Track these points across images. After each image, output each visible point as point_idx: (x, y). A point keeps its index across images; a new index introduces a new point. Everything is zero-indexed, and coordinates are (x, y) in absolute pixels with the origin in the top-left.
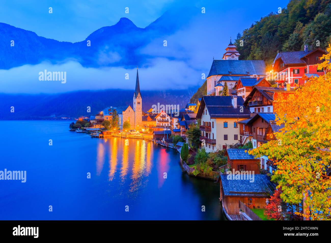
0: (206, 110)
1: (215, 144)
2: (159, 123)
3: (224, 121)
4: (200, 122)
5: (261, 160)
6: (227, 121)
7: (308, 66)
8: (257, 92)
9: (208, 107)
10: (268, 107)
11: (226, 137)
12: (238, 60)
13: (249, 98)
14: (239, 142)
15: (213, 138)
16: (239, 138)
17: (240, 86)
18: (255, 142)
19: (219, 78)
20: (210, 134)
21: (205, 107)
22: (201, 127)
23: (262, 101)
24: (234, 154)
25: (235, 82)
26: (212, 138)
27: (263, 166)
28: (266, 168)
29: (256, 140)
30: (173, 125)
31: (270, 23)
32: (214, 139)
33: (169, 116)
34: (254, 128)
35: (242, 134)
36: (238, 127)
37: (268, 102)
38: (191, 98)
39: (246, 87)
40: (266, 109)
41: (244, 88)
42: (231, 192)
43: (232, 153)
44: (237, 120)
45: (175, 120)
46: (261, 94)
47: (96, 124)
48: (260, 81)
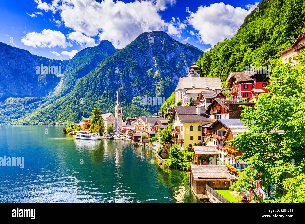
1: (184, 143)
2: (136, 127)
3: (191, 126)
4: (171, 126)
5: (219, 154)
7: (255, 83)
8: (216, 103)
10: (225, 114)
11: (192, 138)
12: (199, 76)
14: (202, 141)
16: (202, 139)
17: (202, 98)
20: (179, 135)
21: (176, 115)
22: (172, 130)
23: (220, 110)
24: (199, 150)
25: (198, 95)
26: (181, 139)
30: (148, 129)
33: (144, 121)
34: (214, 131)
35: (204, 135)
36: (201, 130)
37: (225, 111)
39: (207, 99)
40: (223, 116)
41: (205, 100)
42: (199, 178)
43: (197, 150)
44: (200, 125)
45: (150, 125)
46: (220, 104)
47: (85, 128)
48: (217, 94)
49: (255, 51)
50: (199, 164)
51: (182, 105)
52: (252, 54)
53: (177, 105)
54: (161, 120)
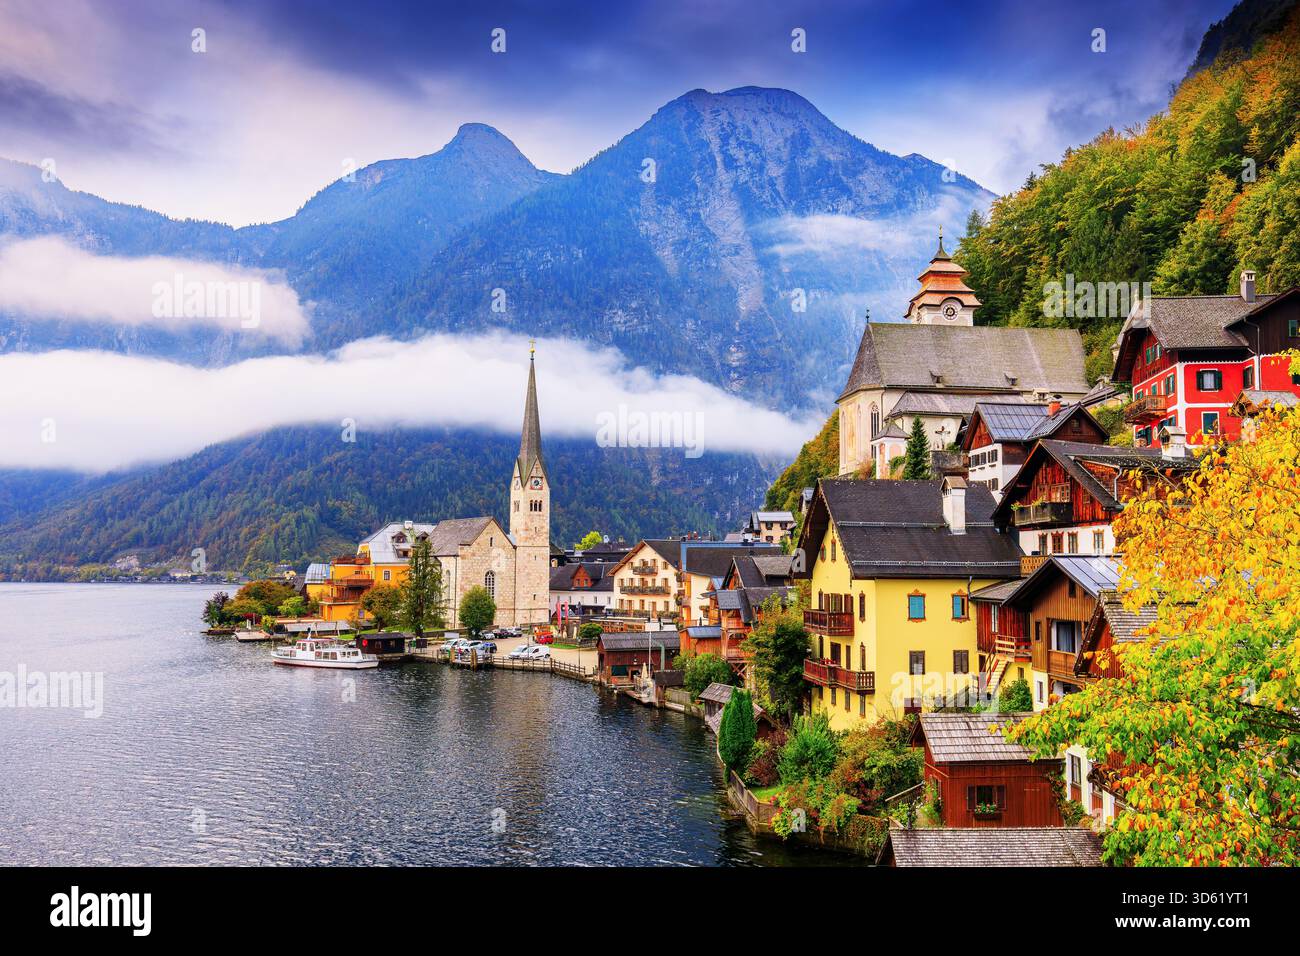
0: (834, 543)
1: (872, 692)
2: (626, 597)
4: (806, 595)
5: (1068, 762)
6: (922, 591)
7: (1256, 358)
8: (1048, 466)
9: (841, 529)
10: (1096, 528)
12: (970, 323)
15: (864, 667)
17: (980, 437)
18: (1041, 683)
19: (890, 402)
20: (848, 648)
21: (827, 528)
22: (811, 617)
23: (1070, 505)
24: (951, 738)
25: (960, 421)
26: (856, 667)
27: (1076, 788)
28: (1086, 800)
29: (1046, 675)
30: (688, 608)
31: (1104, 173)
32: (867, 670)
33: (670, 567)
34: (1038, 624)
35: (986, 645)
36: (968, 618)
37: (1094, 509)
38: (771, 486)
39: (1005, 443)
40: (1085, 538)
41: (998, 447)
43: (944, 734)
44: (961, 587)
45: (699, 585)
46: (1066, 473)
47: (335, 600)
48: (1062, 417)
54: (757, 560)
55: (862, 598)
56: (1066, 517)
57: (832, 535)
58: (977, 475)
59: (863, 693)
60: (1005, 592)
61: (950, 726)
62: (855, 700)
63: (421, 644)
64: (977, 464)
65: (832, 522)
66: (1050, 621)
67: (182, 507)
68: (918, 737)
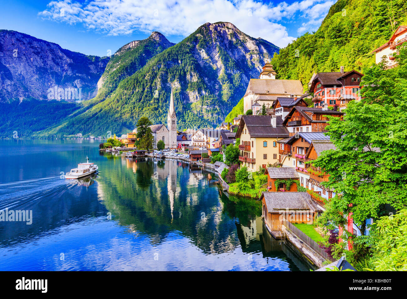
0: (246, 130)
1: (255, 163)
3: (264, 141)
4: (239, 142)
5: (300, 178)
6: (266, 141)
7: (344, 87)
8: (296, 112)
9: (248, 127)
10: (307, 126)
11: (265, 157)
12: (275, 79)
13: (287, 118)
14: (279, 161)
15: (253, 158)
16: (278, 158)
17: (278, 105)
18: (294, 161)
19: (256, 97)
20: (249, 153)
22: (240, 147)
23: (301, 121)
24: (274, 173)
25: (273, 102)
26: (251, 157)
27: (302, 184)
28: (305, 186)
29: (296, 159)
31: (307, 42)
34: (294, 148)
35: (281, 153)
36: (277, 147)
37: (307, 122)
38: (225, 117)
39: (284, 107)
40: (304, 128)
41: (282, 108)
42: (274, 209)
43: (273, 172)
44: (276, 140)
45: (212, 139)
46: (300, 114)
47: (129, 143)
48: (298, 101)
49: (343, 47)
50: (275, 191)
51: (253, 114)
52: (339, 51)
53: (247, 114)
54: (226, 134)
55: (253, 142)
56: (299, 124)
57: (245, 127)
58: (277, 114)
59: (253, 163)
60: (286, 141)
61: (274, 170)
62: (251, 165)
63: (149, 153)
64: (277, 111)
65: (245, 125)
66: (297, 147)
67: (91, 122)
68: (267, 173)
